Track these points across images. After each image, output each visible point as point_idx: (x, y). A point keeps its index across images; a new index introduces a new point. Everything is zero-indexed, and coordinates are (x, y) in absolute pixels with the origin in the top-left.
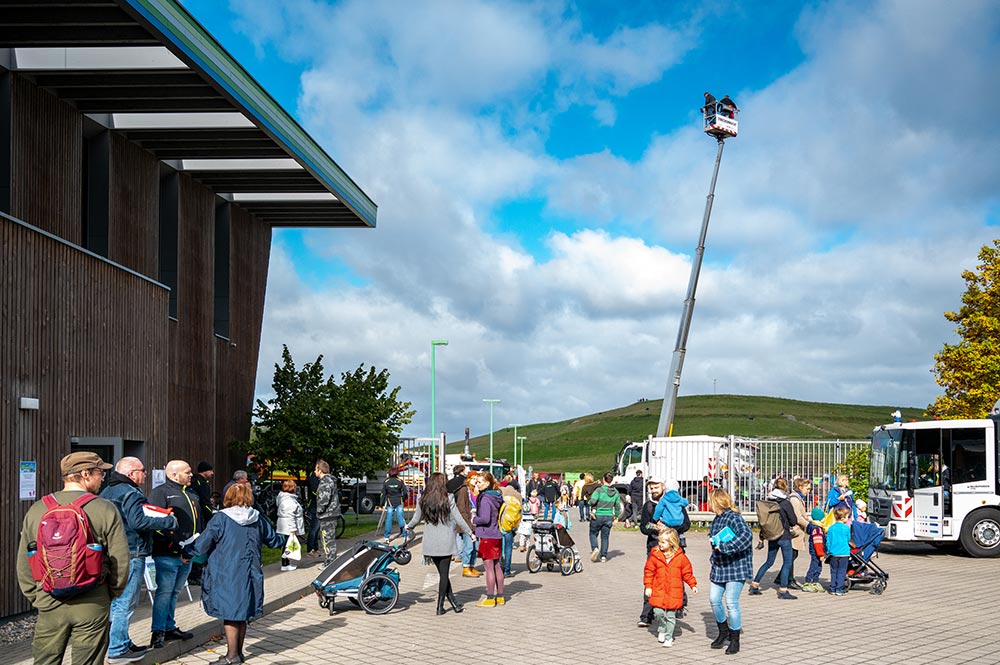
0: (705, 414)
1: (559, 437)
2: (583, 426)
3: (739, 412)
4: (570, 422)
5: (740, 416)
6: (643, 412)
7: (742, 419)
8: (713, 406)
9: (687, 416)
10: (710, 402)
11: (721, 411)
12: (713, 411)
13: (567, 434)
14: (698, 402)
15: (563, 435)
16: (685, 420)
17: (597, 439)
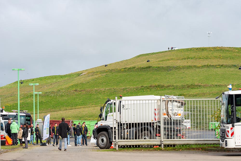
0: (200, 65)
1: (68, 88)
2: (91, 78)
3: (230, 62)
4: (79, 74)
5: (230, 66)
6: (144, 64)
7: (232, 69)
8: (207, 58)
9: (184, 67)
10: (205, 54)
11: (215, 62)
12: (206, 63)
13: (76, 85)
14: (193, 55)
15: (72, 86)
16: (182, 71)
17: (102, 89)
